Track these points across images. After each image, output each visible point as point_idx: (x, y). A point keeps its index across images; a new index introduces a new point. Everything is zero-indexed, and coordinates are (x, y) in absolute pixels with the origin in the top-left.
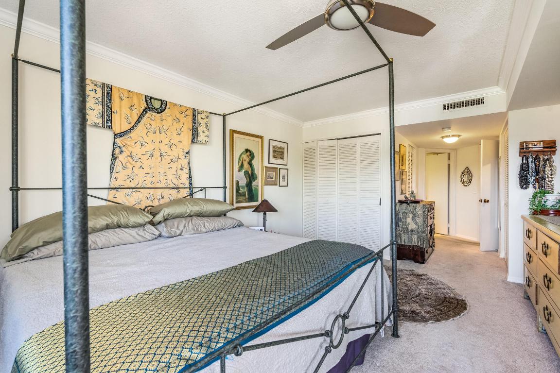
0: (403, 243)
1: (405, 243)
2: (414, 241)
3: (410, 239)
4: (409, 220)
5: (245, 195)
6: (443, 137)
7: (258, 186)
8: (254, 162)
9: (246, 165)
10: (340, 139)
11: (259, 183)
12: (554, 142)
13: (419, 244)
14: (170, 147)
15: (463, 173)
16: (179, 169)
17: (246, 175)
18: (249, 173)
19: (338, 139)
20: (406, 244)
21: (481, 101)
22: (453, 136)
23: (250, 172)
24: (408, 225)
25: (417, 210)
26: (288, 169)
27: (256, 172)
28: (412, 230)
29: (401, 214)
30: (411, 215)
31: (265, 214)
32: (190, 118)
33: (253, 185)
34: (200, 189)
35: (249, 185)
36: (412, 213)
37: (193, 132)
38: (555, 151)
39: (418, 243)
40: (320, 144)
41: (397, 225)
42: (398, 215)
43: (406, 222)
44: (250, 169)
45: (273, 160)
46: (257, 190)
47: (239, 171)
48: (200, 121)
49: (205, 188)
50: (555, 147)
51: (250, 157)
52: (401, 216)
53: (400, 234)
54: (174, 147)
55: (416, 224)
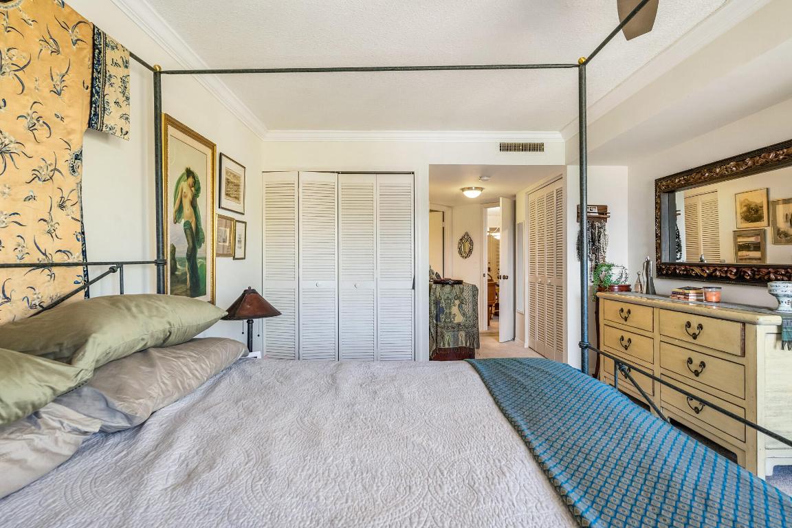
0: (447, 346)
1: (449, 345)
2: (462, 341)
3: (456, 340)
4: (455, 310)
5: (185, 282)
6: (463, 190)
7: (206, 259)
8: (199, 201)
9: (187, 209)
10: (343, 173)
11: (206, 250)
12: (605, 208)
13: (468, 344)
14: (32, 128)
15: (461, 240)
16: (55, 205)
17: (188, 232)
18: (191, 228)
19: (338, 173)
20: (451, 347)
21: (537, 147)
22: (476, 188)
23: (193, 226)
24: (454, 318)
25: (465, 294)
26: (245, 223)
27: (203, 226)
28: (459, 324)
29: (443, 301)
30: (457, 302)
31: (250, 323)
32: (87, 52)
33: (198, 256)
34: (107, 268)
35: (192, 256)
36: (458, 298)
37: (92, 95)
38: (606, 218)
39: (466, 343)
40: (305, 177)
41: (437, 318)
42: (440, 303)
43: (450, 313)
44: (194, 219)
45: (226, 202)
46: (204, 266)
47: (176, 221)
48: (111, 70)
49: (120, 265)
50: (606, 214)
51: (193, 189)
52: (443, 304)
53: (442, 333)
54: (42, 132)
55: (464, 315)
